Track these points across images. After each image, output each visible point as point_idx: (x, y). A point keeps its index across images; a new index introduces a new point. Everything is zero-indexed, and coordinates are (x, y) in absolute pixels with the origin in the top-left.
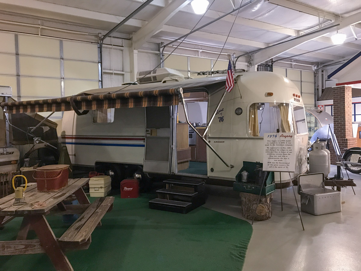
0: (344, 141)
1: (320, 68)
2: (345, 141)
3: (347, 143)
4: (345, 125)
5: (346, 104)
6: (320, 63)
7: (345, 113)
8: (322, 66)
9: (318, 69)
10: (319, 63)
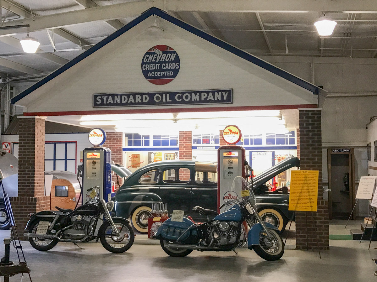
0: (32, 201)
1: (8, 82)
2: (34, 202)
3: (36, 204)
4: (34, 177)
5: (36, 146)
6: (7, 76)
7: (34, 158)
8: (10, 80)
9: (5, 84)
10: (6, 74)
